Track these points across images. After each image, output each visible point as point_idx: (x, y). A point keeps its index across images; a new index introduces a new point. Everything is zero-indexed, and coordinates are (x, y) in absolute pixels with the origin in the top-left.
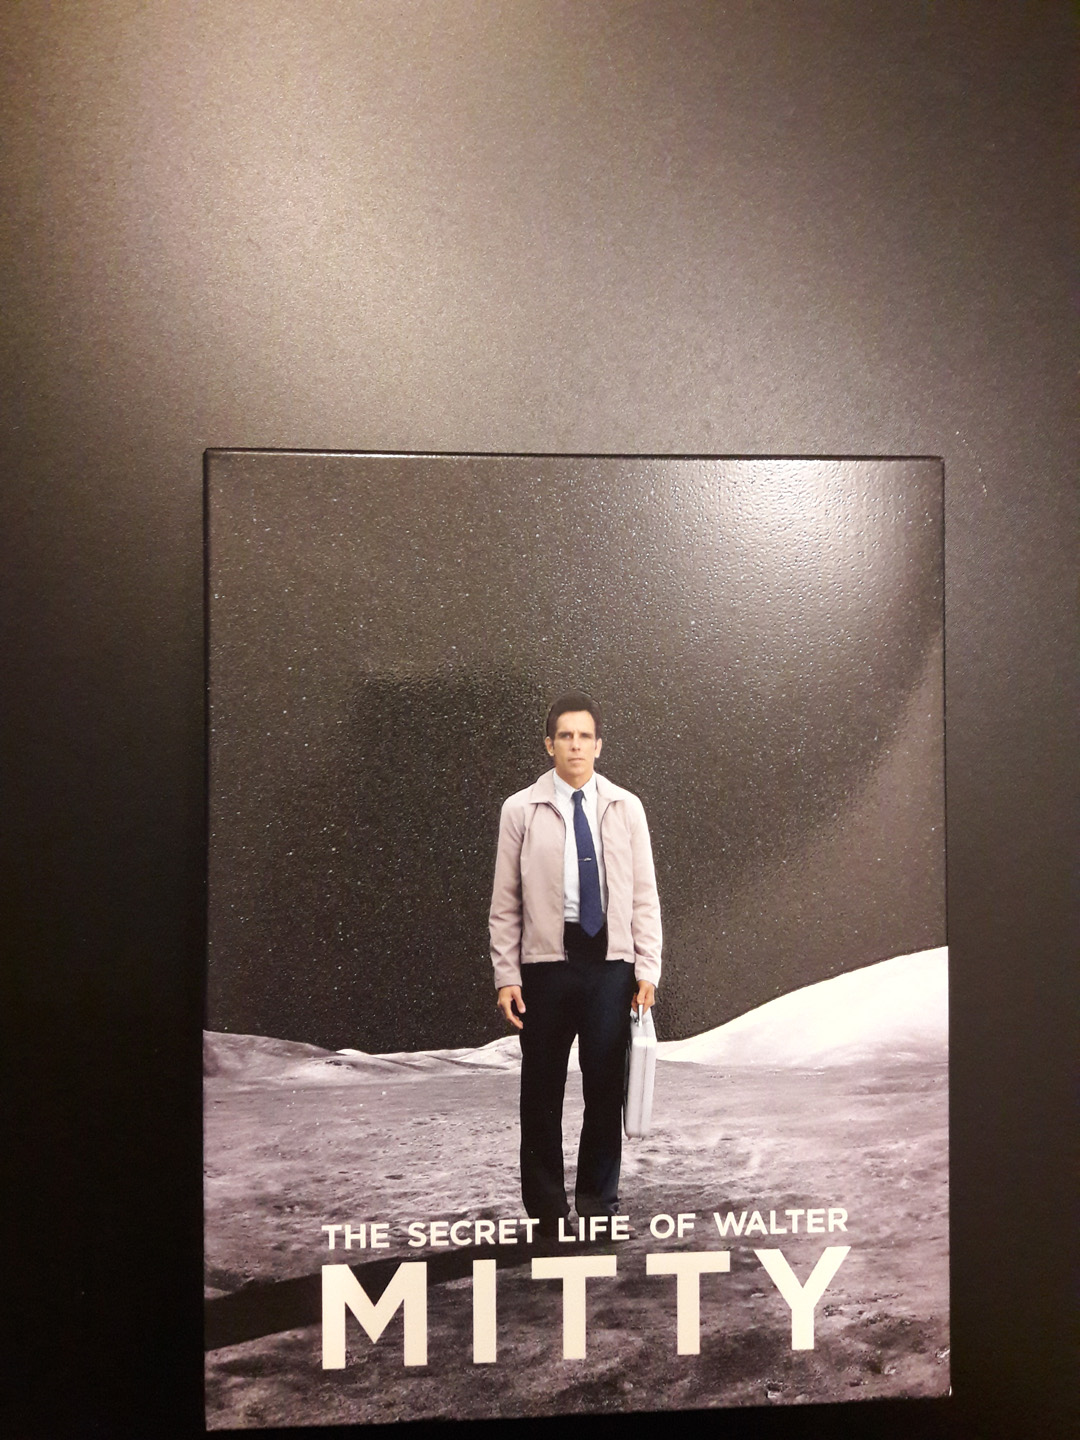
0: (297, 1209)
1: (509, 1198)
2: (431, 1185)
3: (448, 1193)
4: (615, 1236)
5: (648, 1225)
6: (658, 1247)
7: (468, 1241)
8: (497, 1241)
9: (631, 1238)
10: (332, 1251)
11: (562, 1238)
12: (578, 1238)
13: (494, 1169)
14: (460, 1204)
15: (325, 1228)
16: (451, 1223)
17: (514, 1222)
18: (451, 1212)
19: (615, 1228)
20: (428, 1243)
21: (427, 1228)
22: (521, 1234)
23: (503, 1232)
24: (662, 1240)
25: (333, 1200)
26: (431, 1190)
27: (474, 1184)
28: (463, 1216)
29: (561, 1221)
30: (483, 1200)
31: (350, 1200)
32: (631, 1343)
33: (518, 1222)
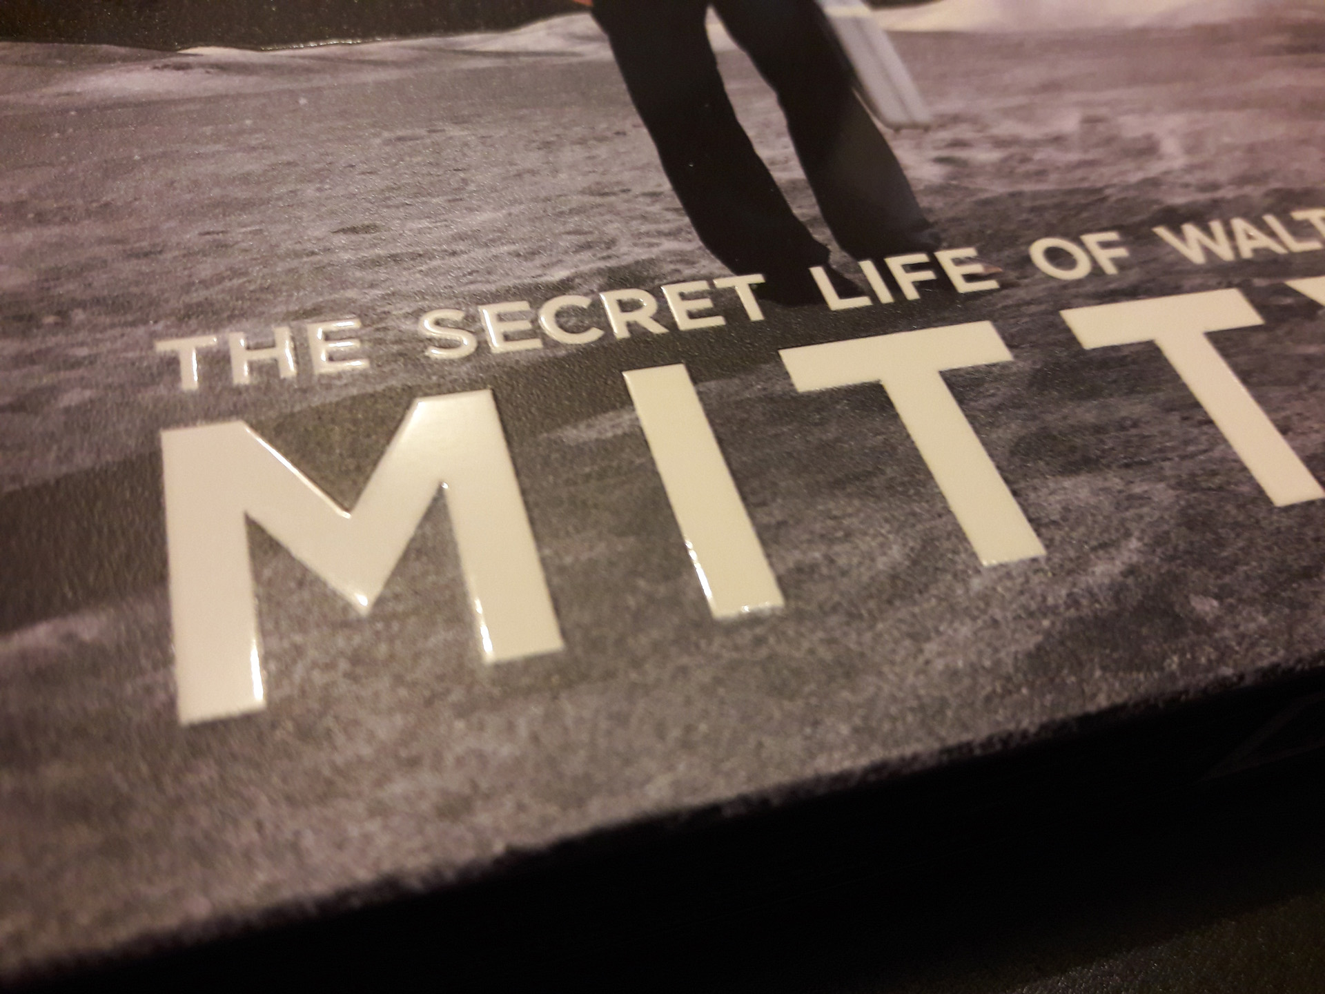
0: (79, 316)
1: (669, 245)
2: (461, 237)
3: (513, 248)
4: (963, 287)
5: (1027, 260)
6: (1076, 296)
7: (594, 335)
8: (672, 326)
9: (1004, 286)
10: (193, 395)
12: (875, 298)
13: (613, 198)
15: (164, 347)
16: (536, 303)
17: (702, 286)
18: (528, 281)
19: (955, 274)
20: (482, 347)
21: (471, 319)
22: (727, 304)
23: (679, 308)
24: (1078, 283)
25: (188, 287)
27: (571, 227)
28: (564, 287)
29: (818, 273)
30: (605, 254)
31: (236, 282)
32: (1144, 499)
33: (712, 285)
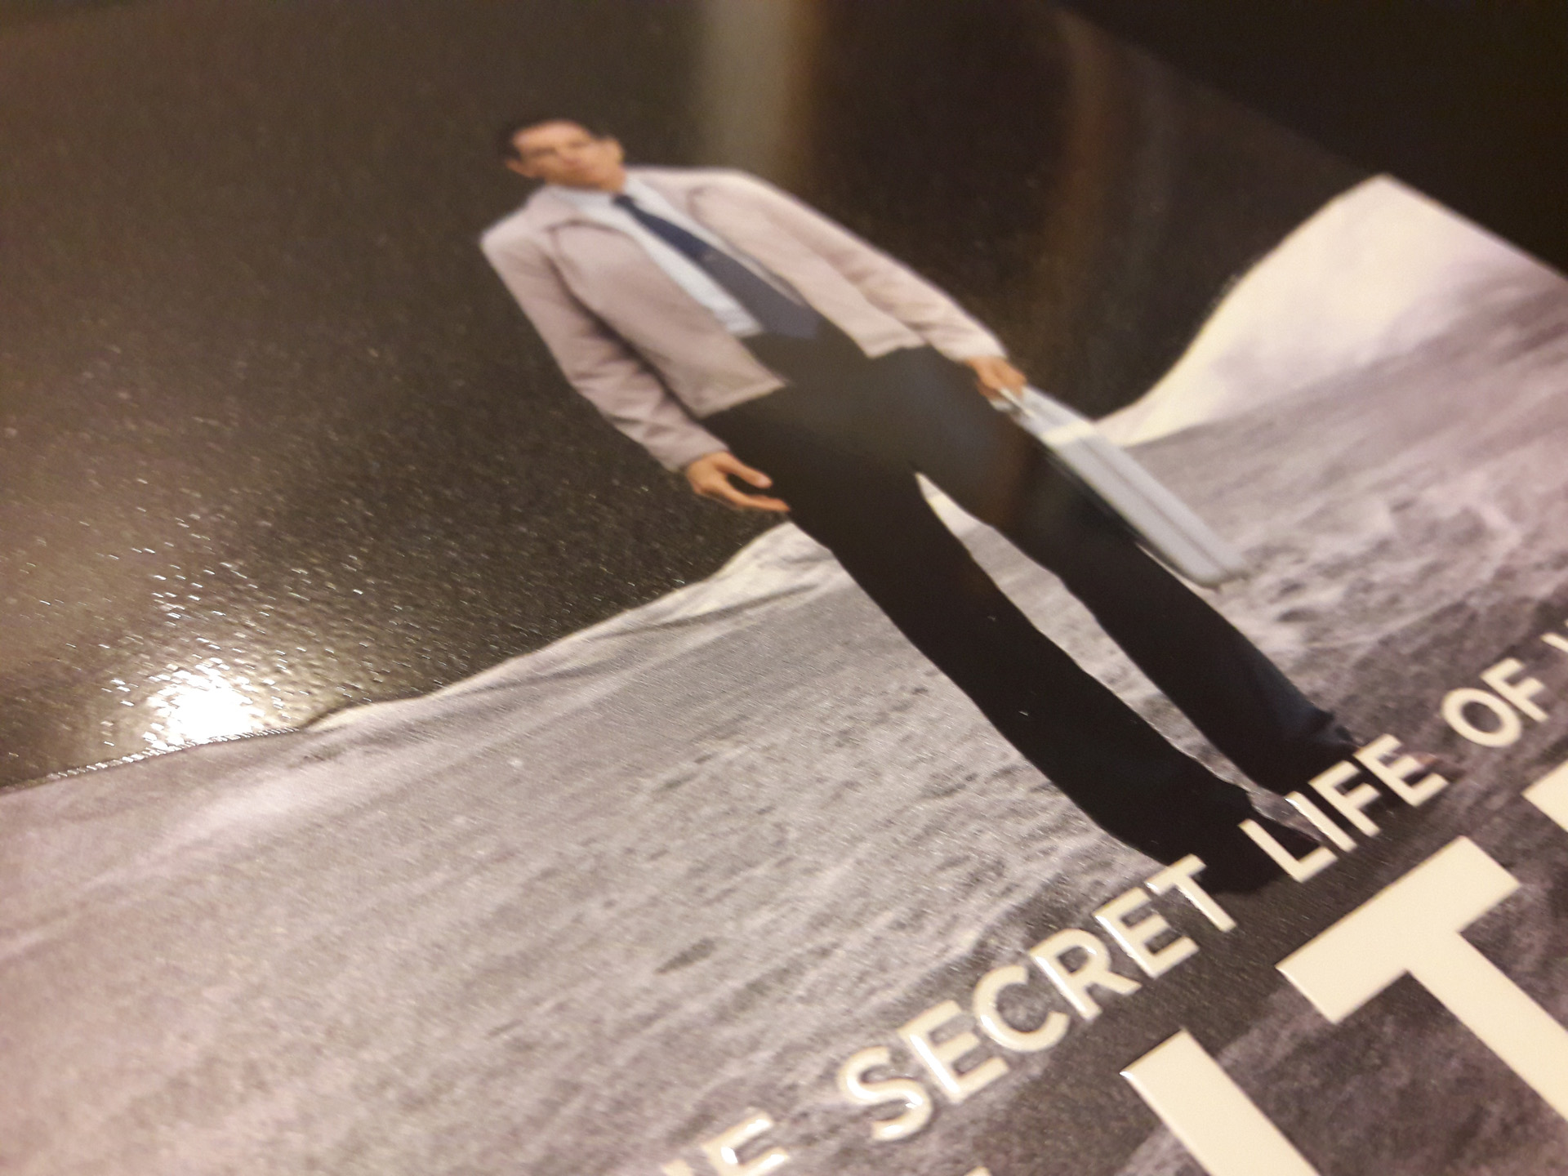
1: (1068, 845)
2: (820, 922)
3: (887, 917)
4: (1414, 796)
5: (1452, 731)
7: (1055, 1029)
8: (1139, 974)
9: (1452, 777)
11: (1300, 870)
12: (1333, 847)
13: (960, 796)
14: (943, 933)
16: (965, 999)
17: (1135, 899)
18: (935, 965)
19: (1392, 777)
20: (939, 1106)
21: (901, 1057)
22: (1182, 917)
23: (1133, 943)
24: (1518, 745)
26: (826, 938)
27: (939, 856)
28: (981, 961)
29: (1251, 830)
30: (1002, 885)
33: (1149, 892)
